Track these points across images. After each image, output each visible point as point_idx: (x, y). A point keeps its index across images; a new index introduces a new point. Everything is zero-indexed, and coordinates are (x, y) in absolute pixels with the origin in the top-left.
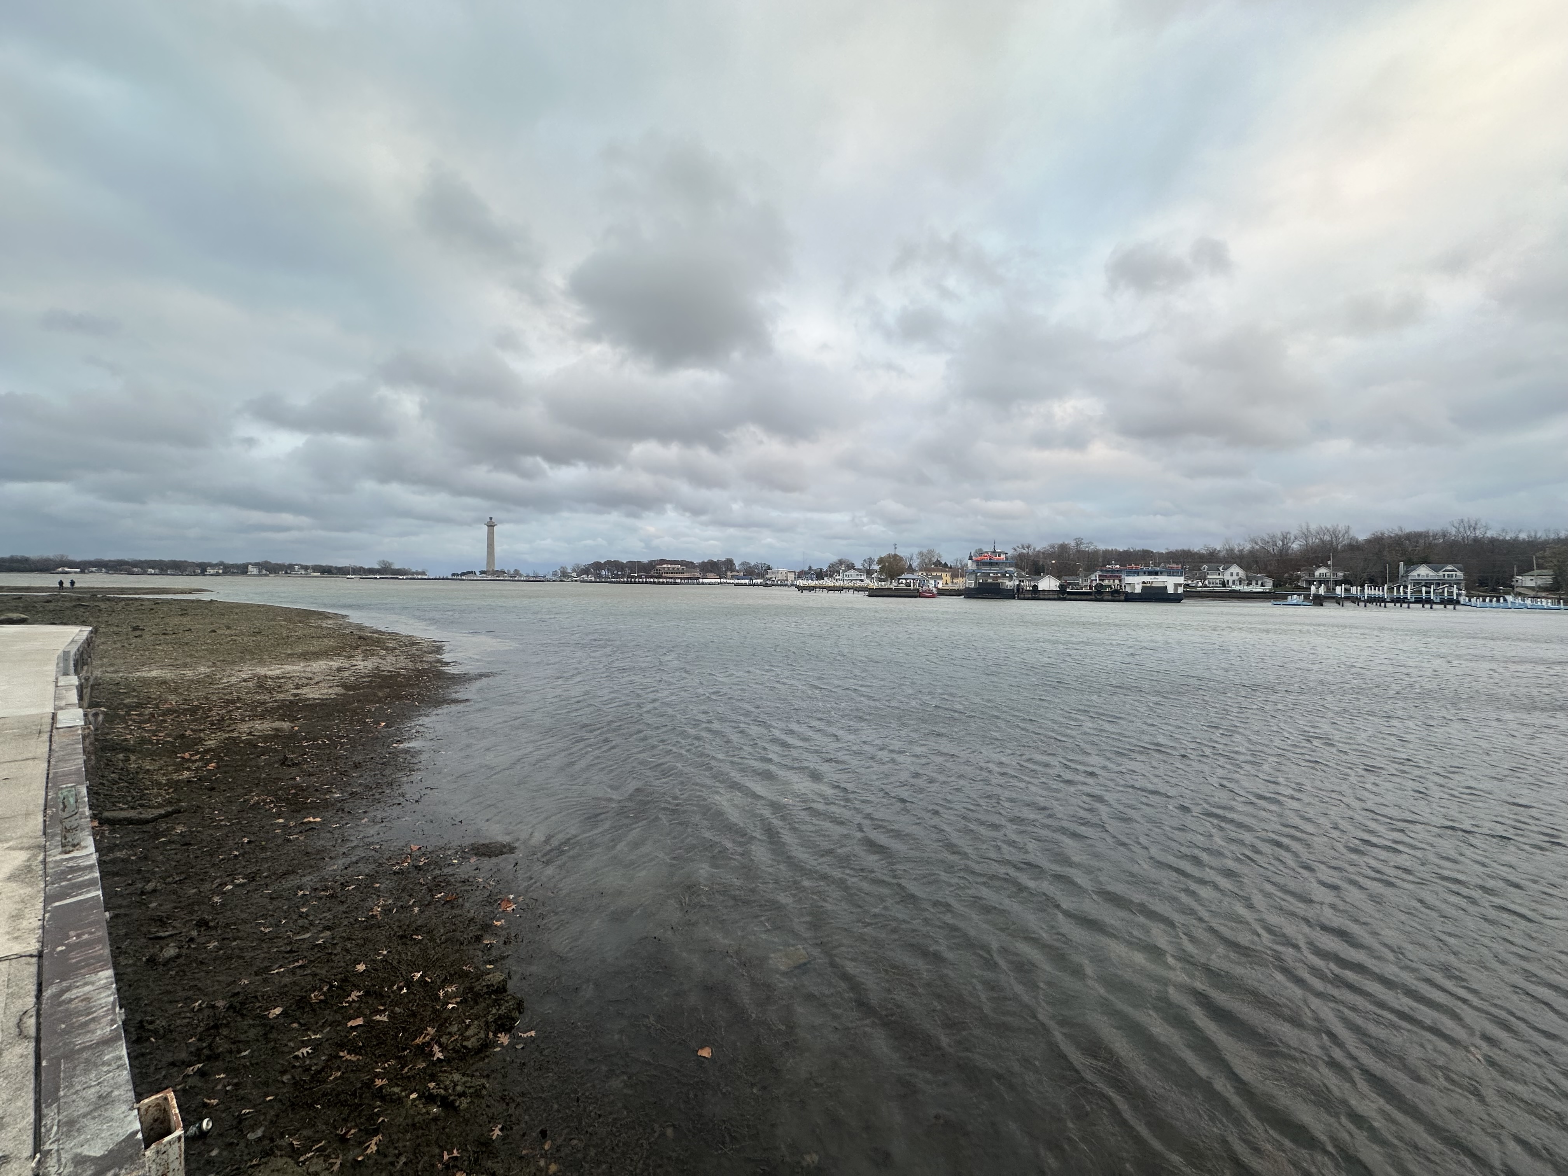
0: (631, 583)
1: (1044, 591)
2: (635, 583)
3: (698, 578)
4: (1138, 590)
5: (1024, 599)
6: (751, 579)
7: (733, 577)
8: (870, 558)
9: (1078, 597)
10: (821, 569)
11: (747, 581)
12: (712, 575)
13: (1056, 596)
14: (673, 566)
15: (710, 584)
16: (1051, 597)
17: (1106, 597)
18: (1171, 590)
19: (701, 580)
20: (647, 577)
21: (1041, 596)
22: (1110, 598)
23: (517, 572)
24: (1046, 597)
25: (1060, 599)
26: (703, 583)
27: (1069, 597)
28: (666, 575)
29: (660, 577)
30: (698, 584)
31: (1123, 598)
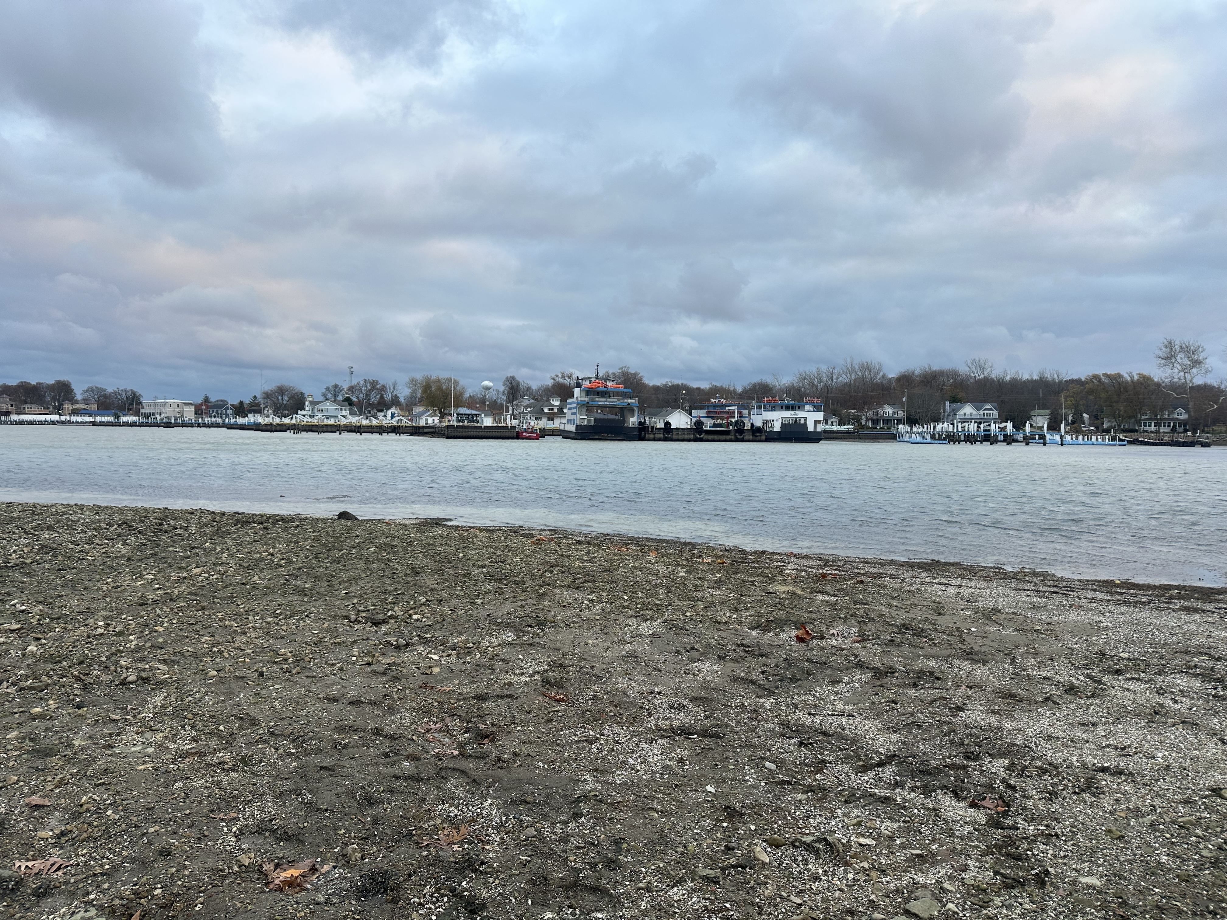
1: (677, 429)
3: (7, 414)
5: (654, 440)
6: (115, 416)
7: (75, 412)
9: (716, 437)
11: (108, 419)
12: (35, 408)
13: (692, 436)
15: (31, 423)
16: (686, 437)
17: (747, 437)
18: (811, 428)
21: (675, 437)
22: (751, 437)
24: (680, 437)
25: (696, 440)
27: (706, 437)
31: (764, 437)
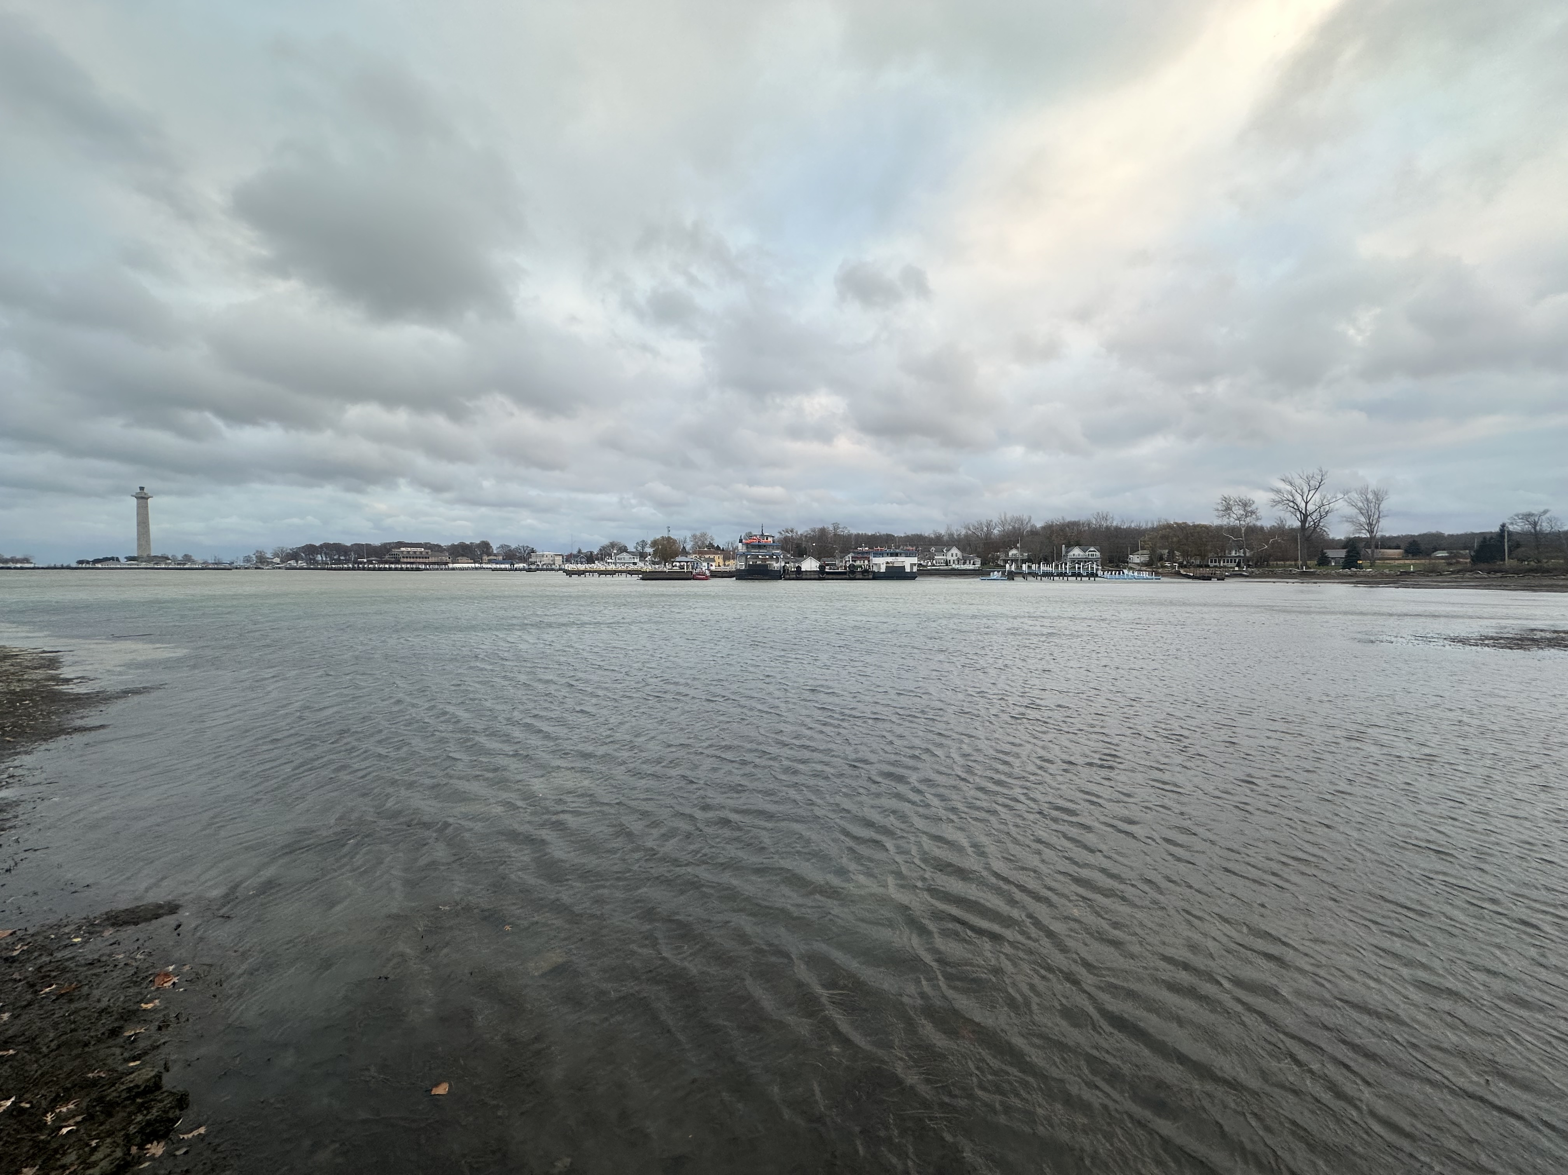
0: (359, 569)
1: (806, 571)
2: (364, 569)
3: (446, 563)
4: (883, 569)
5: (789, 579)
6: (512, 564)
7: (489, 562)
8: (643, 541)
10: (591, 553)
11: (508, 566)
12: (465, 559)
13: (816, 576)
14: (415, 549)
15: (462, 569)
16: (812, 577)
17: (857, 577)
18: (908, 570)
19: (451, 566)
20: (379, 562)
21: (804, 577)
22: (861, 576)
23: (187, 558)
24: (808, 577)
25: (820, 579)
26: (453, 569)
27: (828, 576)
28: (405, 560)
29: (398, 562)
30: (449, 569)
31: (871, 576)
